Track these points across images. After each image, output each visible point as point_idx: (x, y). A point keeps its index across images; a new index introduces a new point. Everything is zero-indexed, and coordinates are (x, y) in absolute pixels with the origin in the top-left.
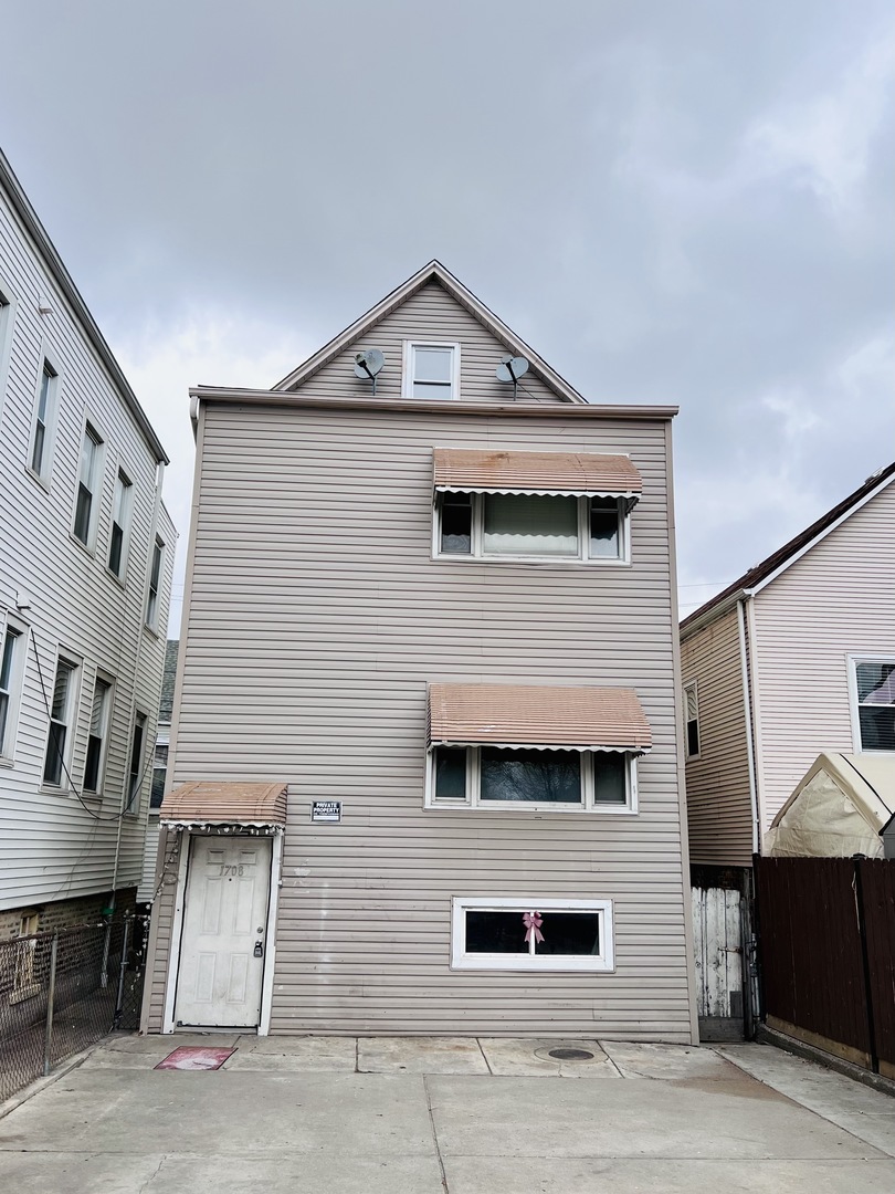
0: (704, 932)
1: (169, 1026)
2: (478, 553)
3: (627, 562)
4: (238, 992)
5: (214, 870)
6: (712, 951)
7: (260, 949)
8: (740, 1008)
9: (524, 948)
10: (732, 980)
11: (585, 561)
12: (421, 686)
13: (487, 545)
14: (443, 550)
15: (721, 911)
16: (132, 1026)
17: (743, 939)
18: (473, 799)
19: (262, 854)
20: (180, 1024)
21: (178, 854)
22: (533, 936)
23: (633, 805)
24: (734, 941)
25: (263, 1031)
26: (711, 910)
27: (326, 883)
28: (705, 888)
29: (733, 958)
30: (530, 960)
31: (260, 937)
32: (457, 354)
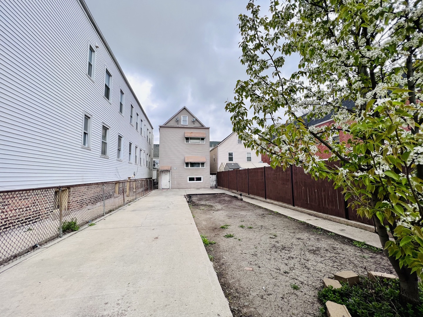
0: (212, 179)
1: (161, 188)
2: (190, 143)
3: (205, 143)
4: (167, 185)
5: (164, 174)
8: (215, 186)
9: (194, 180)
10: (215, 183)
11: (200, 143)
12: (184, 157)
13: (191, 141)
14: (186, 142)
15: (214, 177)
17: (216, 179)
18: (189, 167)
19: (169, 173)
21: (160, 173)
23: (205, 167)
25: (170, 188)
27: (175, 175)
28: (212, 175)
31: (169, 180)
32: (187, 117)
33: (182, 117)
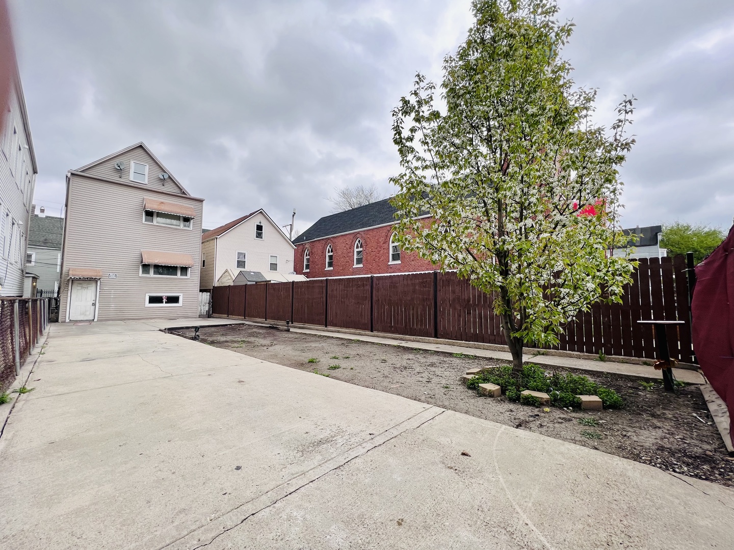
0: (202, 300)
1: (67, 320)
2: (155, 223)
3: (191, 229)
4: (88, 313)
5: (79, 288)
6: (203, 303)
7: (94, 304)
8: (208, 313)
9: (163, 302)
10: (207, 308)
11: (182, 228)
12: (139, 251)
13: (157, 221)
14: (146, 221)
15: (206, 296)
16: (57, 321)
17: (210, 301)
18: (152, 273)
19: (94, 285)
20: (70, 320)
21: (68, 284)
22: (164, 300)
24: (208, 302)
25: (96, 320)
26: (203, 296)
27: (113, 291)
28: (203, 292)
29: (207, 305)
30: (164, 305)
31: (94, 302)
32: (147, 167)
33: (132, 164)
